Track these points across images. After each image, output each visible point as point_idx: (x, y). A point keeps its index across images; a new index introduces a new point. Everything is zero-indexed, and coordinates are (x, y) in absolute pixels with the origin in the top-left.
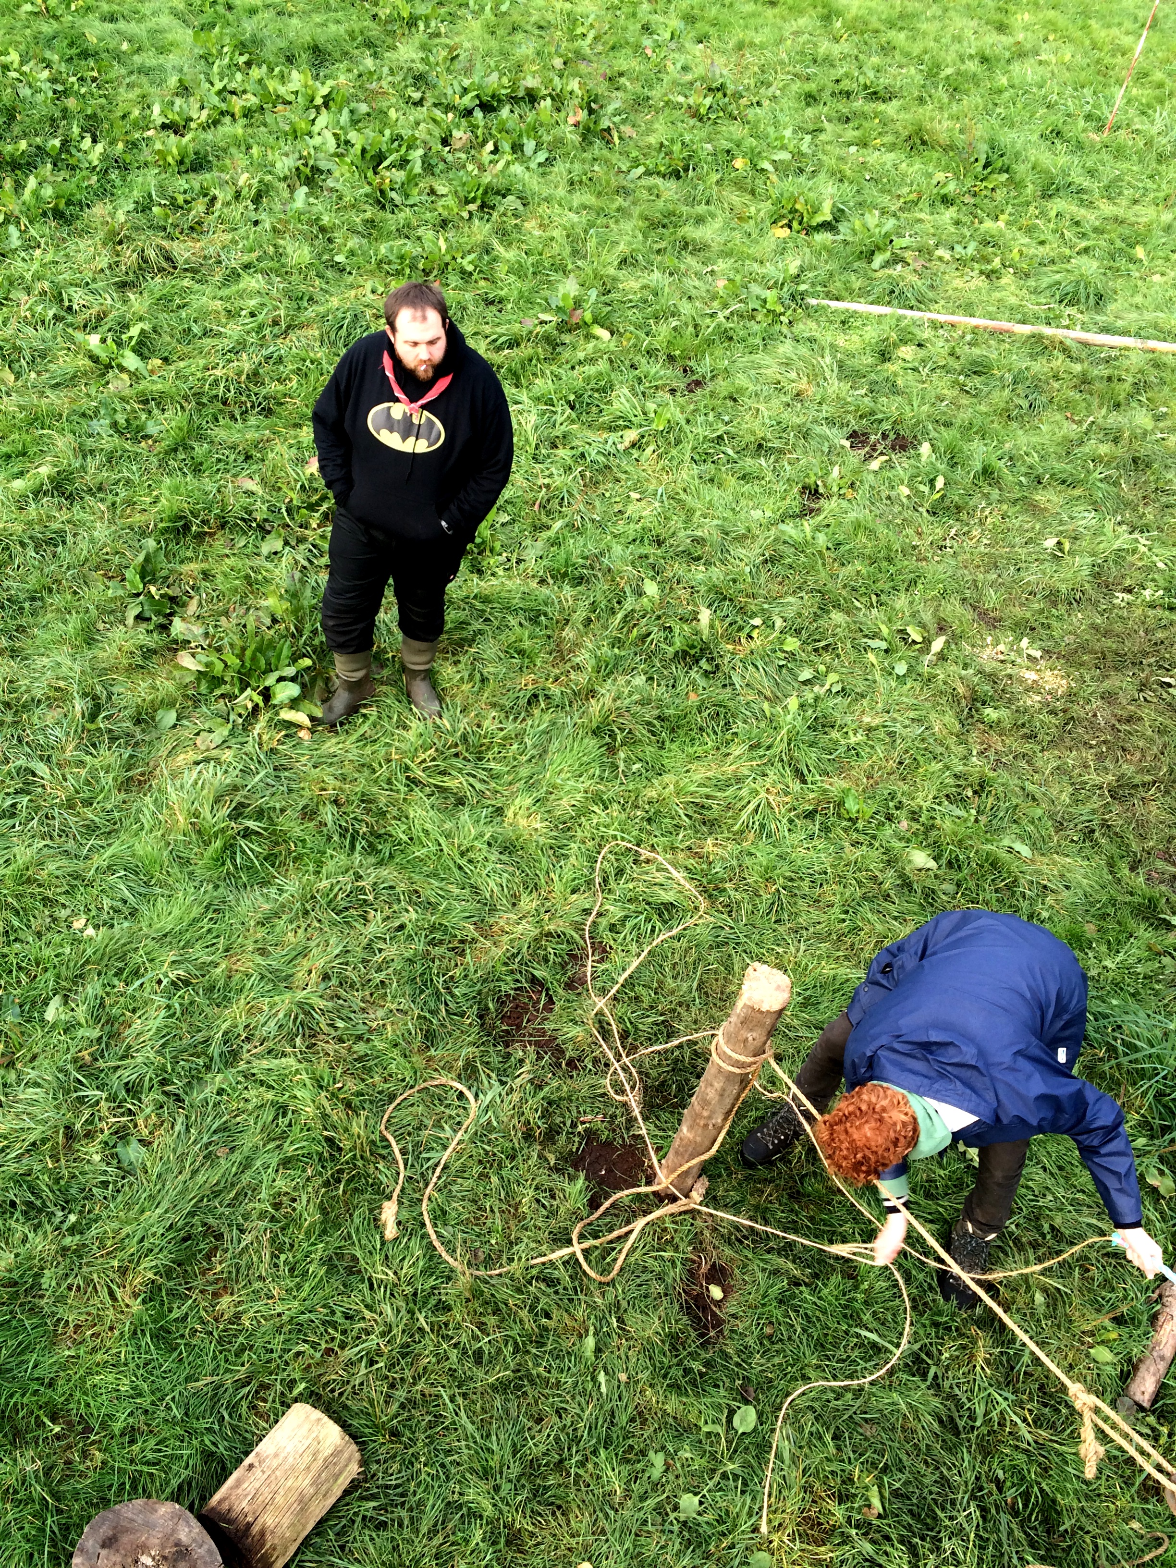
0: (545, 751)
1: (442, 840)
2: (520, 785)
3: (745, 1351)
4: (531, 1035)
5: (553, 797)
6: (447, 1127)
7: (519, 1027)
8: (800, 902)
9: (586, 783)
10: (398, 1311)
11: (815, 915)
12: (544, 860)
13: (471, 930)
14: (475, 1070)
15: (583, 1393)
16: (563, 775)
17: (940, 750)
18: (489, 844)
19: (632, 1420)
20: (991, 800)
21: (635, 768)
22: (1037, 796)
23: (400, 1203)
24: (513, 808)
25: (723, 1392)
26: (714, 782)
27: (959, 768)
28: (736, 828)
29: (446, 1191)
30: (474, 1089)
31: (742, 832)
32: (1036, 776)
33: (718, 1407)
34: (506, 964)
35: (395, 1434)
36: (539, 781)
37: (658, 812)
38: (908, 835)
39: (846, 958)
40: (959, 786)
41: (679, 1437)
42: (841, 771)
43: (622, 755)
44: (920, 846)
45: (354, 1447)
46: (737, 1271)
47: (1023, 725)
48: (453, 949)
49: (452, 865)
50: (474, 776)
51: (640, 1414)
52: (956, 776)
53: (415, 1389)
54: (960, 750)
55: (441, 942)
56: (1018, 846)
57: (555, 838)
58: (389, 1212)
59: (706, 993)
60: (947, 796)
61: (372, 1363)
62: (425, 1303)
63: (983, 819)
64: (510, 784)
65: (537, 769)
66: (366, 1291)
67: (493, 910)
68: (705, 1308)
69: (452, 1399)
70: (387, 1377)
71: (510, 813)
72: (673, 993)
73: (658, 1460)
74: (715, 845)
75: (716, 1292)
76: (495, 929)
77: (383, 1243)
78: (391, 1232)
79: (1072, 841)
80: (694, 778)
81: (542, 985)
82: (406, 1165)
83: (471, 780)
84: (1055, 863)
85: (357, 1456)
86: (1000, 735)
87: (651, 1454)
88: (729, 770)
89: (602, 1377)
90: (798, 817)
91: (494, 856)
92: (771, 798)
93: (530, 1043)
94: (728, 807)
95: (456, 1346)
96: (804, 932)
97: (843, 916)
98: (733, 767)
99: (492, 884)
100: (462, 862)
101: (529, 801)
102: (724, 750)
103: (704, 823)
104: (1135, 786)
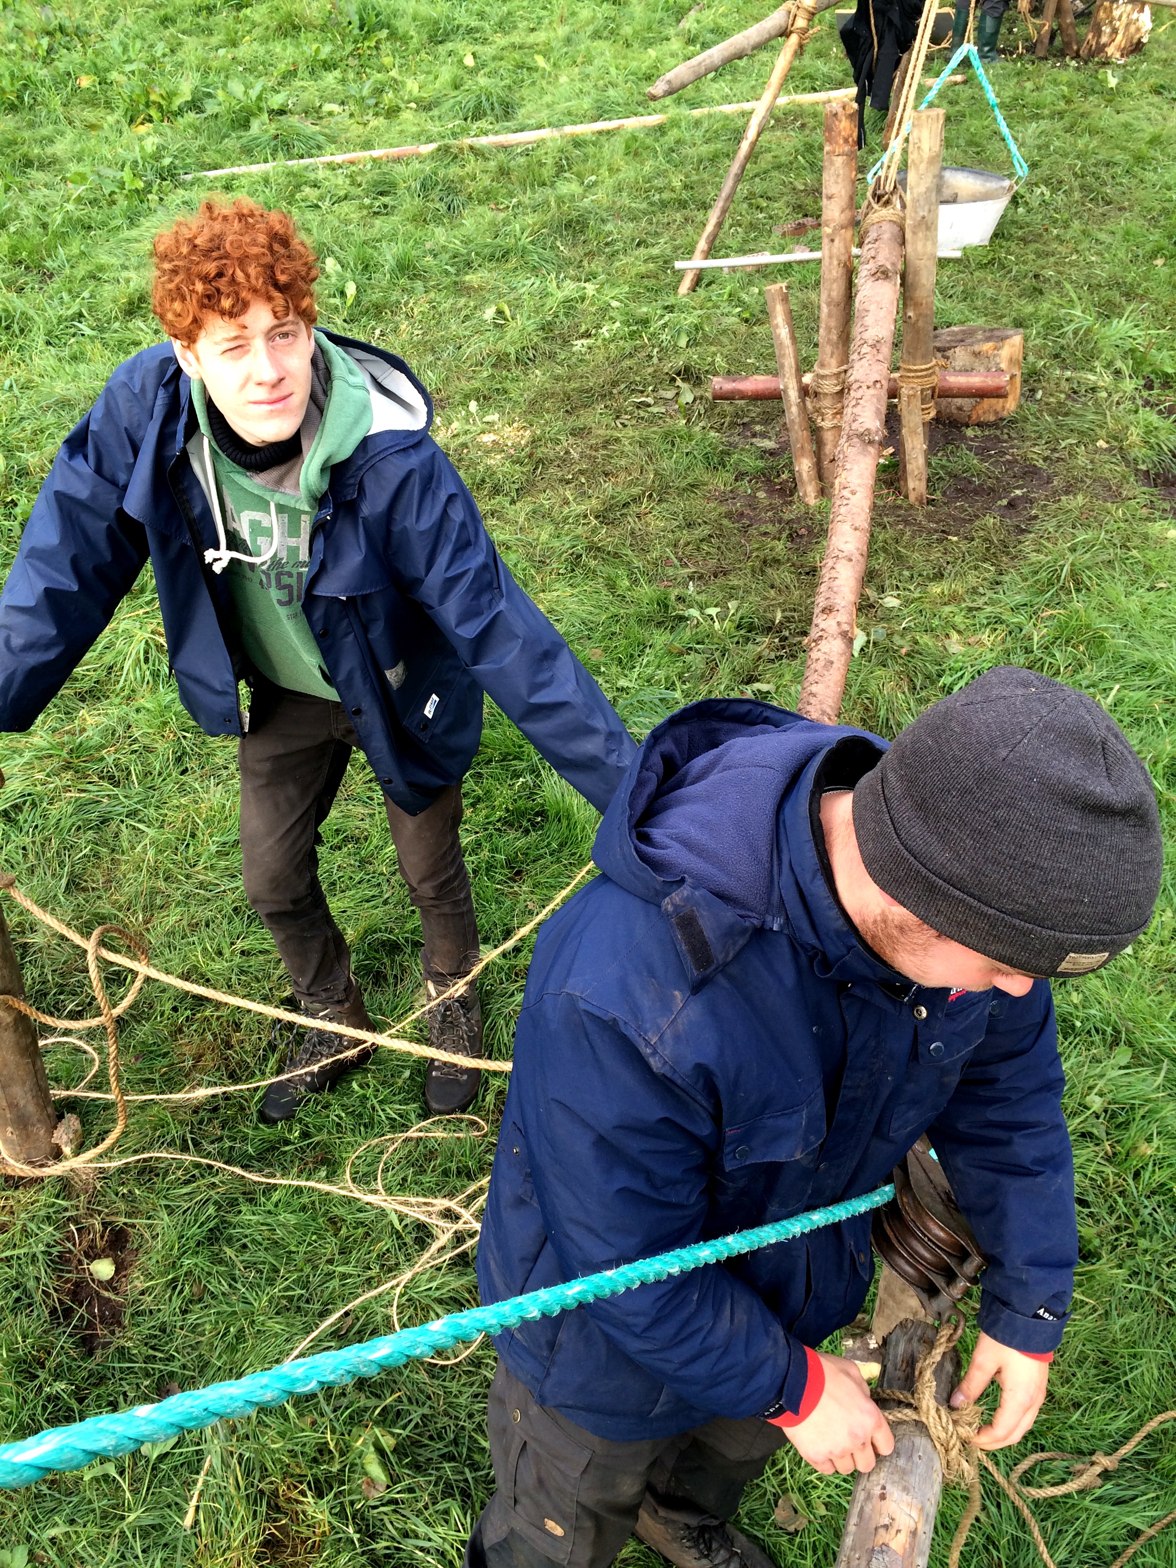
22: (510, 543)
32: (509, 527)
47: (483, 481)
74: (95, 716)
75: (104, 1269)
104: (626, 505)
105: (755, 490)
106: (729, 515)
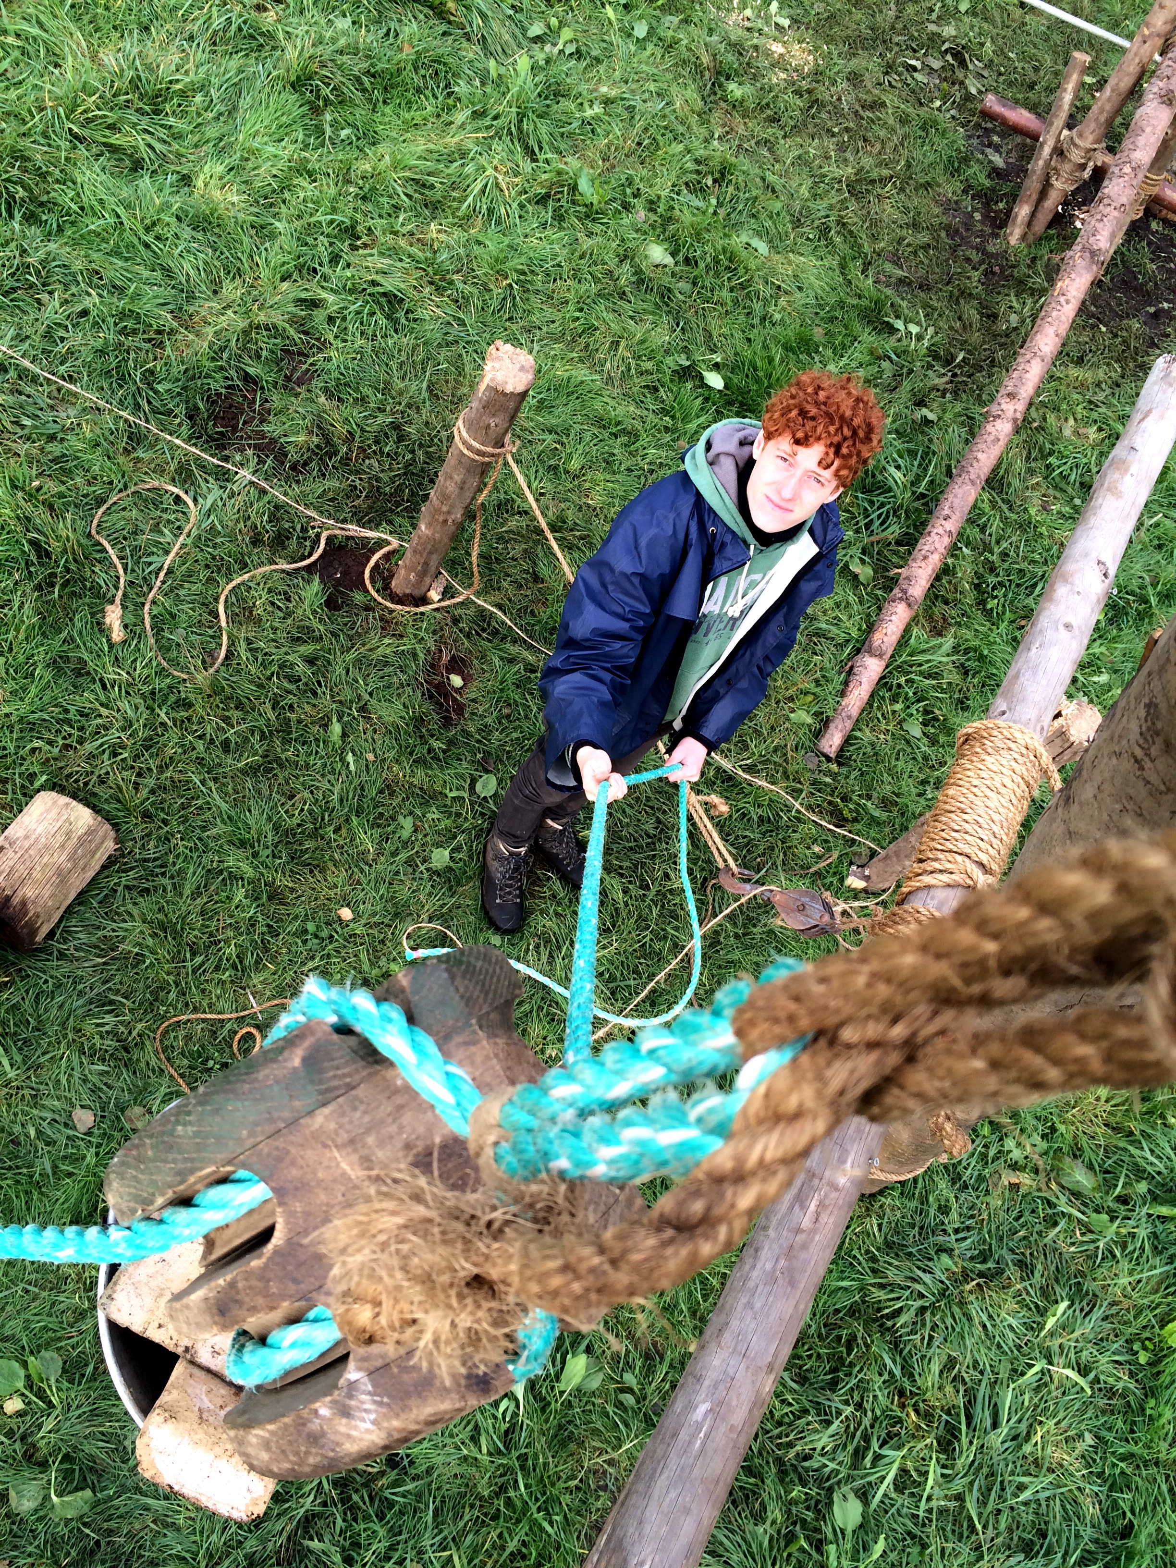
0: (235, 108)
1: (120, 210)
2: (208, 148)
3: (486, 730)
4: (250, 438)
5: (250, 165)
6: (166, 531)
7: (235, 429)
8: (532, 297)
9: (288, 150)
10: (137, 708)
11: (549, 313)
12: (246, 240)
13: (167, 319)
14: (190, 474)
15: (333, 772)
16: (258, 139)
17: (681, 129)
18: (179, 219)
19: (381, 792)
20: (731, 189)
21: (344, 133)
22: (777, 188)
23: (124, 607)
24: (202, 177)
25: (465, 764)
26: (435, 156)
27: (701, 153)
28: (460, 214)
29: (172, 596)
30: (192, 493)
31: (469, 217)
32: (777, 166)
33: (462, 777)
34: (213, 359)
35: (147, 815)
36: (231, 144)
37: (373, 189)
38: (646, 227)
39: (581, 360)
40: (698, 172)
41: (425, 804)
42: (575, 150)
43: (328, 117)
44: (658, 240)
45: (108, 826)
46: (475, 662)
47: (768, 105)
48: (150, 340)
49: (136, 241)
50: (150, 133)
51: (388, 786)
52: (697, 162)
53: (163, 777)
54: (703, 132)
55: (134, 332)
56: (756, 243)
57: (257, 215)
58: (114, 616)
59: (437, 396)
60: (687, 184)
61: (115, 755)
62: (164, 701)
63: (722, 212)
64: (196, 146)
65: (225, 129)
66: (99, 690)
67: (191, 298)
68: (446, 695)
69: (203, 782)
70: (133, 767)
71: (200, 183)
72: (401, 394)
73: (407, 824)
74: (439, 231)
75: (457, 681)
76: (196, 319)
77: (111, 646)
78: (118, 635)
79: (808, 239)
80: (413, 148)
81: (256, 384)
82: (125, 570)
83: (147, 137)
84: (790, 263)
85: (112, 834)
86: (743, 117)
87: (401, 818)
88: (452, 140)
89: (350, 758)
90: (529, 202)
91: (187, 232)
92: (500, 178)
93: (249, 446)
94: (453, 186)
95: (200, 737)
96: (537, 332)
97: (577, 314)
98: (456, 139)
99: (187, 266)
100: (149, 239)
101: (220, 169)
102: (444, 117)
103: (426, 206)
104: (873, 182)
105: (975, 209)
106: (947, 228)
